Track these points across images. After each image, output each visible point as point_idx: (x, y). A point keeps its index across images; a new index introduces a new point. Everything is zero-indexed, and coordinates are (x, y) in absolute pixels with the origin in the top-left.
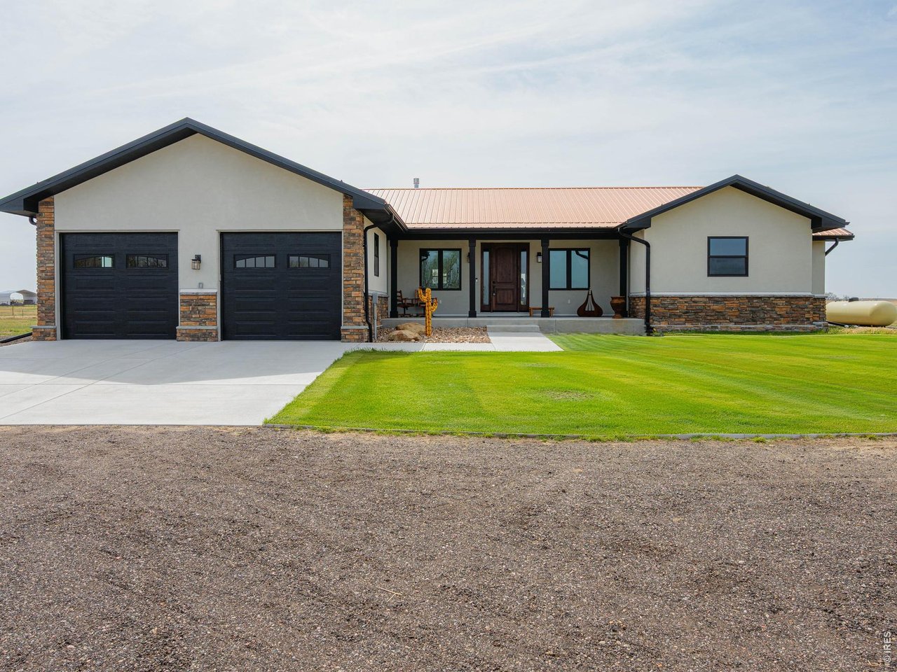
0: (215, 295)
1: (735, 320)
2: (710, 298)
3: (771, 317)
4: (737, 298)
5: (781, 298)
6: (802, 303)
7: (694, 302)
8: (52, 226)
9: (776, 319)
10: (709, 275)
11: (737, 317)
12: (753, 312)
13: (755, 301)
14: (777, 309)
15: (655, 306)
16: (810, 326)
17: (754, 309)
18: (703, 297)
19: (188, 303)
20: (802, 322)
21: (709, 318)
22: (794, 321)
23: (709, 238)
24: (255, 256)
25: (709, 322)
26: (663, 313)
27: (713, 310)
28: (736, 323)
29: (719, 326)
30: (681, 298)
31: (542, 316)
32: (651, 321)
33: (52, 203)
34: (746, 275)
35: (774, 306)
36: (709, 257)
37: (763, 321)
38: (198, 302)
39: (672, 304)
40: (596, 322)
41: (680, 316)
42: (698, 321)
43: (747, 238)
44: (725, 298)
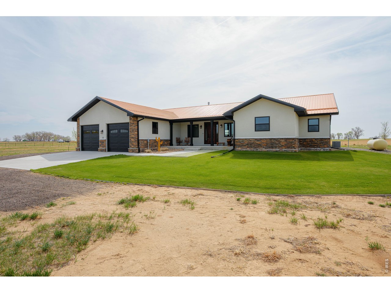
0: (105, 140)
1: (265, 147)
2: (256, 139)
3: (279, 146)
4: (266, 139)
5: (282, 139)
6: (291, 141)
7: (250, 141)
8: (79, 124)
9: (281, 147)
10: (256, 131)
11: (266, 146)
12: (272, 144)
13: (272, 140)
14: (281, 143)
15: (237, 142)
16: (294, 150)
17: (272, 143)
18: (253, 139)
19: (101, 142)
20: (292, 148)
21: (255, 146)
22: (288, 148)
23: (255, 118)
24: (114, 130)
25: (256, 148)
26: (239, 144)
27: (257, 144)
28: (265, 148)
29: (259, 149)
30: (245, 139)
31: (211, 146)
32: (235, 147)
33: (79, 119)
34: (269, 130)
35: (280, 142)
36: (256, 125)
37: (276, 147)
38: (103, 142)
39: (242, 141)
40: (218, 147)
41: (245, 146)
42: (252, 147)
43: (269, 117)
44: (261, 139)
